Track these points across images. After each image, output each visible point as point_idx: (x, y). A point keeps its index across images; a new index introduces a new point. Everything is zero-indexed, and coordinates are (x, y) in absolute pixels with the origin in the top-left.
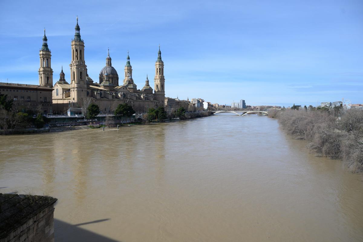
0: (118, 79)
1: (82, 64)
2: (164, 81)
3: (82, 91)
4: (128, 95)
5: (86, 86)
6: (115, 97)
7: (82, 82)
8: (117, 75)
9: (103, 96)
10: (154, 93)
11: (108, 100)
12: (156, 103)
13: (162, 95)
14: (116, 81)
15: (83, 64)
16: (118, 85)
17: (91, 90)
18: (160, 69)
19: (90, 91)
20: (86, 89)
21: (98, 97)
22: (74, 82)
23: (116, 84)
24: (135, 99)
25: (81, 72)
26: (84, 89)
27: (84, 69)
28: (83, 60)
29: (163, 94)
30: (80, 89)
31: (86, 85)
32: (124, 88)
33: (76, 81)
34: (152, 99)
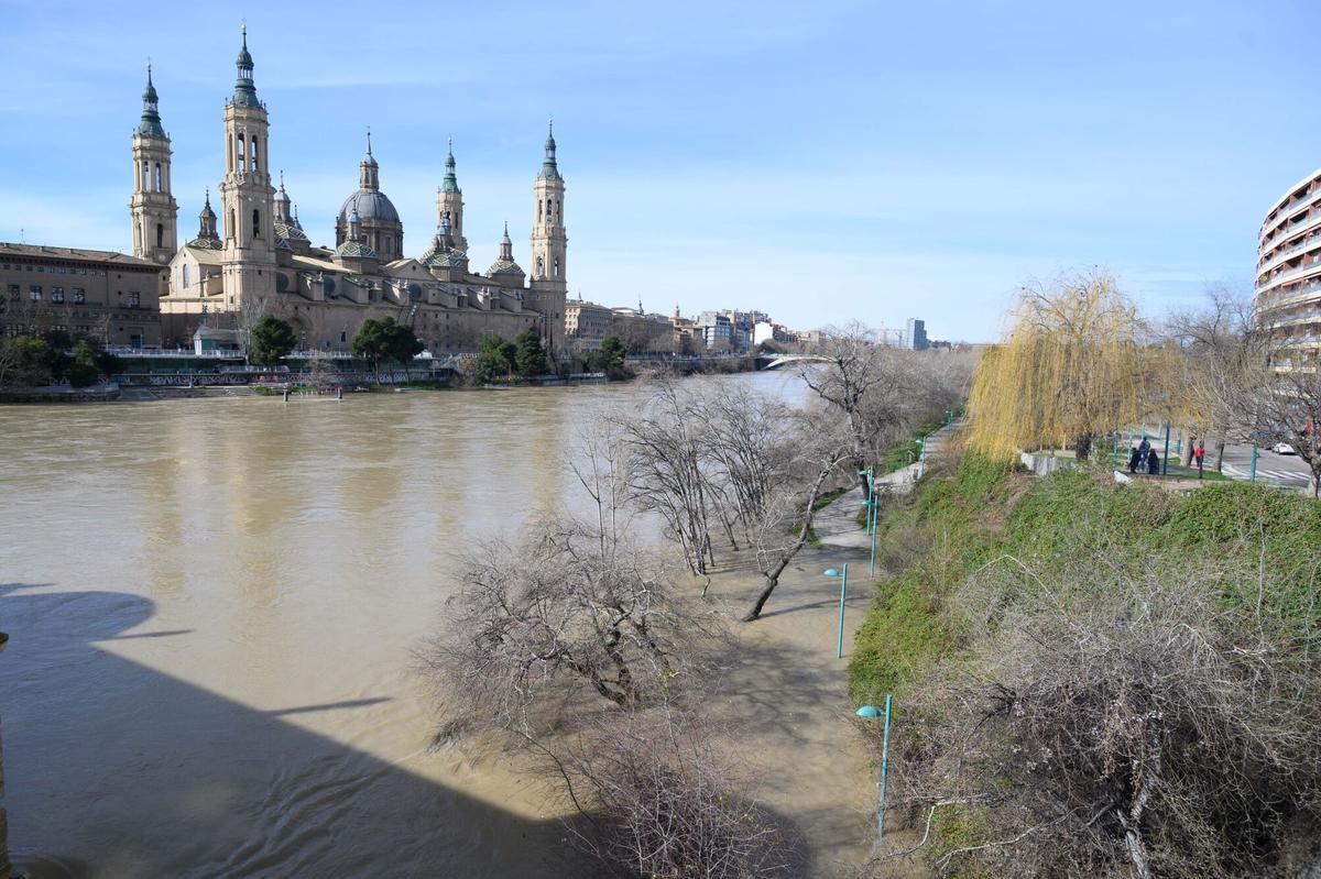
0: (399, 235)
1: (260, 185)
2: (565, 247)
3: (260, 272)
4: (431, 292)
5: (272, 257)
6: (379, 297)
7: (258, 245)
8: (396, 220)
9: (337, 292)
10: (527, 284)
11: (352, 307)
12: (531, 321)
13: (555, 292)
14: (392, 240)
15: (264, 183)
16: (399, 255)
17: (294, 273)
18: (549, 202)
19: (290, 274)
20: (274, 269)
21: (318, 295)
22: (231, 242)
23: (392, 251)
24: (453, 303)
25: (256, 212)
26: (267, 269)
27: (267, 200)
28: (264, 169)
29: (558, 288)
30: (251, 267)
31: (273, 255)
32: (414, 268)
33: (238, 241)
34: (517, 308)
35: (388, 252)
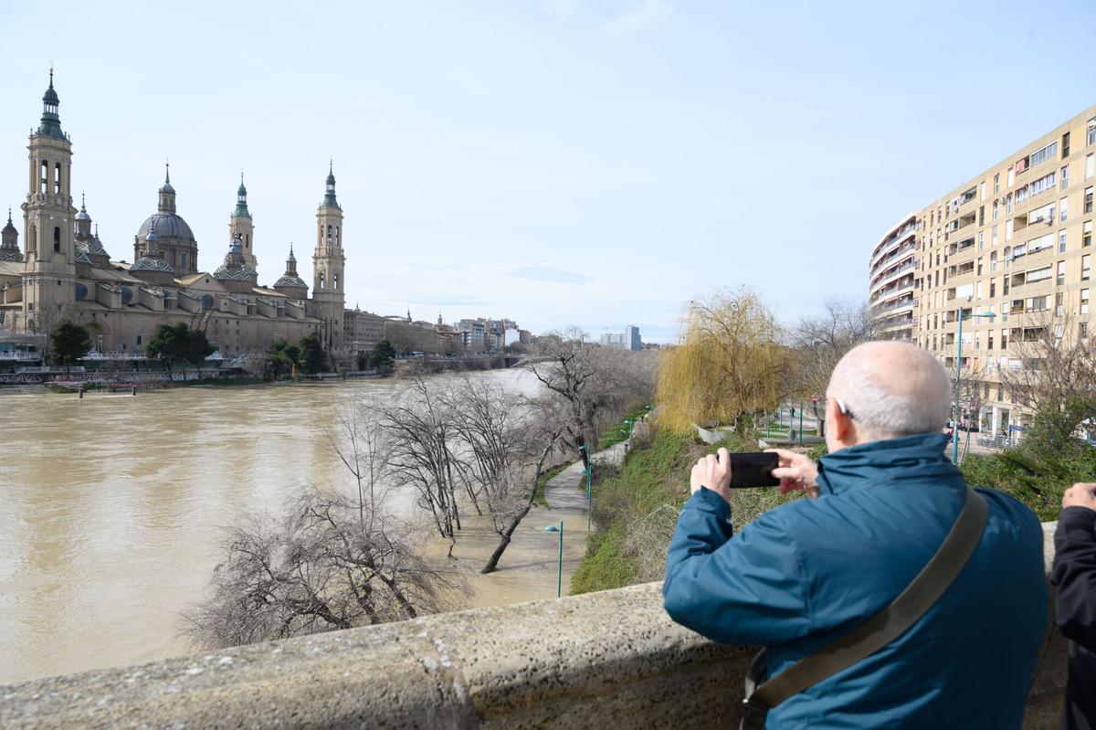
0: (194, 252)
1: (62, 206)
2: (343, 265)
3: (59, 283)
4: (223, 302)
5: (72, 270)
6: (174, 305)
7: (58, 258)
8: (192, 239)
9: (134, 300)
10: (310, 296)
11: (148, 314)
12: (313, 327)
13: (335, 303)
14: (188, 256)
15: (66, 204)
16: (193, 269)
17: (93, 284)
18: (330, 227)
19: (89, 285)
20: (73, 280)
21: (116, 302)
22: (32, 256)
23: (188, 266)
24: (242, 311)
25: (57, 231)
26: (67, 280)
27: (69, 220)
28: (66, 192)
29: (337, 299)
30: (51, 278)
31: (73, 267)
32: (207, 281)
33: (39, 255)
34: (301, 316)
35: (184, 266)
